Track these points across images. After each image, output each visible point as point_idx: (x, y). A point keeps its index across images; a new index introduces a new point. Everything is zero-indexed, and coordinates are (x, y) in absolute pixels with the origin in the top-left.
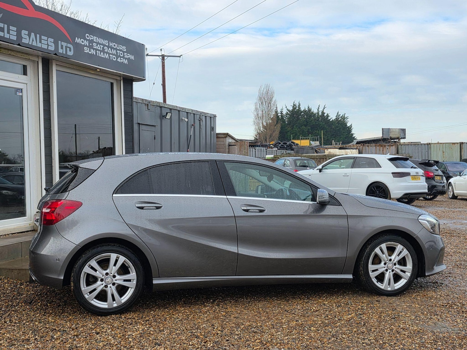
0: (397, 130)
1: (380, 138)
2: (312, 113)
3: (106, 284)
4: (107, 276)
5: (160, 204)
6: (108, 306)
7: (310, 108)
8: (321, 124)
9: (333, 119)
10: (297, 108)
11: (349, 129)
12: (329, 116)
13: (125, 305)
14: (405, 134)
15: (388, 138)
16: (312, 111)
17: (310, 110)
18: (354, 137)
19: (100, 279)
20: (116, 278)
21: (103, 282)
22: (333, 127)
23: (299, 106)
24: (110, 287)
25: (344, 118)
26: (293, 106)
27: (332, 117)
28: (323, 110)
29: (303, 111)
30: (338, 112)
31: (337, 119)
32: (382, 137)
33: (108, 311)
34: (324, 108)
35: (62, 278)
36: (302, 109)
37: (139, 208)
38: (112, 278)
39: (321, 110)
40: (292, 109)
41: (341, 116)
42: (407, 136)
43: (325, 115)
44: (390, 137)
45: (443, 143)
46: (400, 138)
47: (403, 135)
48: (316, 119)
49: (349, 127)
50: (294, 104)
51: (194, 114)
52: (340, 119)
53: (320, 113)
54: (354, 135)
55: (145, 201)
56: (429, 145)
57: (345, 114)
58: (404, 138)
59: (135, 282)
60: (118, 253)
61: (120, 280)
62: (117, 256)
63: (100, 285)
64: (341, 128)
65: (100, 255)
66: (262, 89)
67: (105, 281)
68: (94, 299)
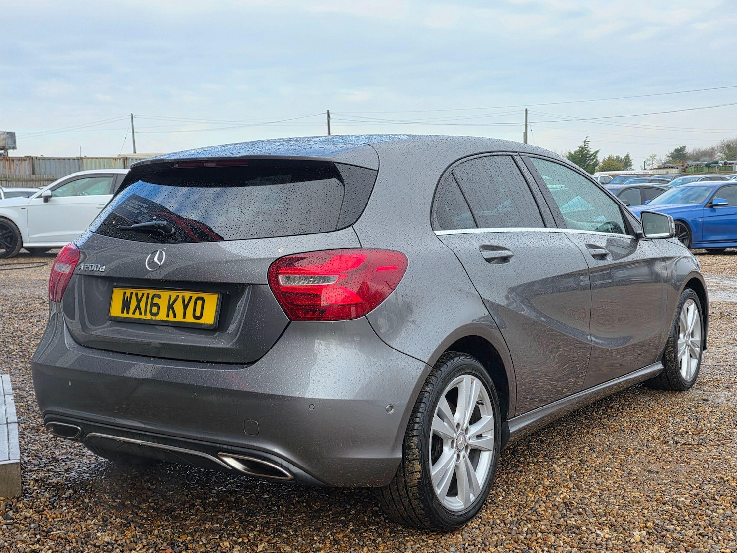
0: (2, 135)
3: (458, 453)
4: (459, 432)
5: (509, 250)
6: (463, 505)
14: (15, 142)
19: (448, 442)
20: (469, 433)
21: (455, 448)
24: (464, 457)
33: (467, 515)
35: (401, 456)
37: (487, 260)
38: (464, 436)
42: (17, 147)
45: (100, 158)
46: (7, 147)
47: (12, 143)
56: (80, 161)
58: (14, 148)
59: (491, 436)
60: (473, 372)
61: (473, 435)
62: (471, 379)
65: (452, 383)
67: (457, 445)
68: (446, 498)
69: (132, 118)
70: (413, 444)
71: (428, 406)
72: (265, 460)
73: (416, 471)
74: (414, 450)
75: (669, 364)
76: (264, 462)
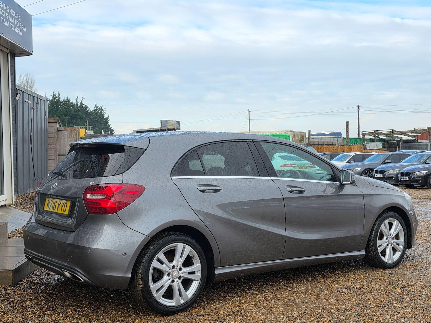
0: (173, 122)
1: (158, 129)
2: (72, 103)
3: (172, 279)
4: (174, 270)
5: (219, 187)
6: (176, 304)
7: (69, 98)
8: (80, 115)
9: (92, 111)
10: (57, 98)
11: (106, 121)
12: (87, 107)
13: (191, 301)
14: (180, 126)
15: (166, 129)
16: (71, 101)
17: (69, 101)
18: (111, 128)
19: (167, 274)
20: (182, 271)
21: (170, 277)
22: (92, 118)
23: (59, 96)
24: (177, 282)
25: (101, 110)
26: (53, 96)
27: (91, 108)
28: (82, 101)
29: (63, 101)
30: (96, 104)
31: (95, 110)
32: (161, 128)
33: (176, 309)
34: (82, 100)
35: (130, 276)
36: (62, 99)
37: (201, 191)
38: (178, 272)
39: (79, 101)
40: (52, 98)
41: (99, 108)
43: (84, 106)
44: (168, 128)
46: (176, 129)
47: (178, 127)
48: (76, 109)
49: (106, 118)
50: (54, 94)
51: (33, 96)
52: (98, 110)
53: (79, 104)
54: (111, 126)
55: (204, 183)
57: (102, 106)
58: (179, 129)
59: (199, 274)
60: (184, 242)
61: (185, 272)
62: (184, 245)
63: (167, 281)
64: (98, 119)
65: (168, 246)
66: (22, 77)
67: (172, 276)
68: (162, 298)
69: (249, 112)
70: (139, 272)
71: (149, 255)
72: (74, 273)
73: (140, 284)
74: (139, 275)
75: (372, 252)
76: (74, 274)
